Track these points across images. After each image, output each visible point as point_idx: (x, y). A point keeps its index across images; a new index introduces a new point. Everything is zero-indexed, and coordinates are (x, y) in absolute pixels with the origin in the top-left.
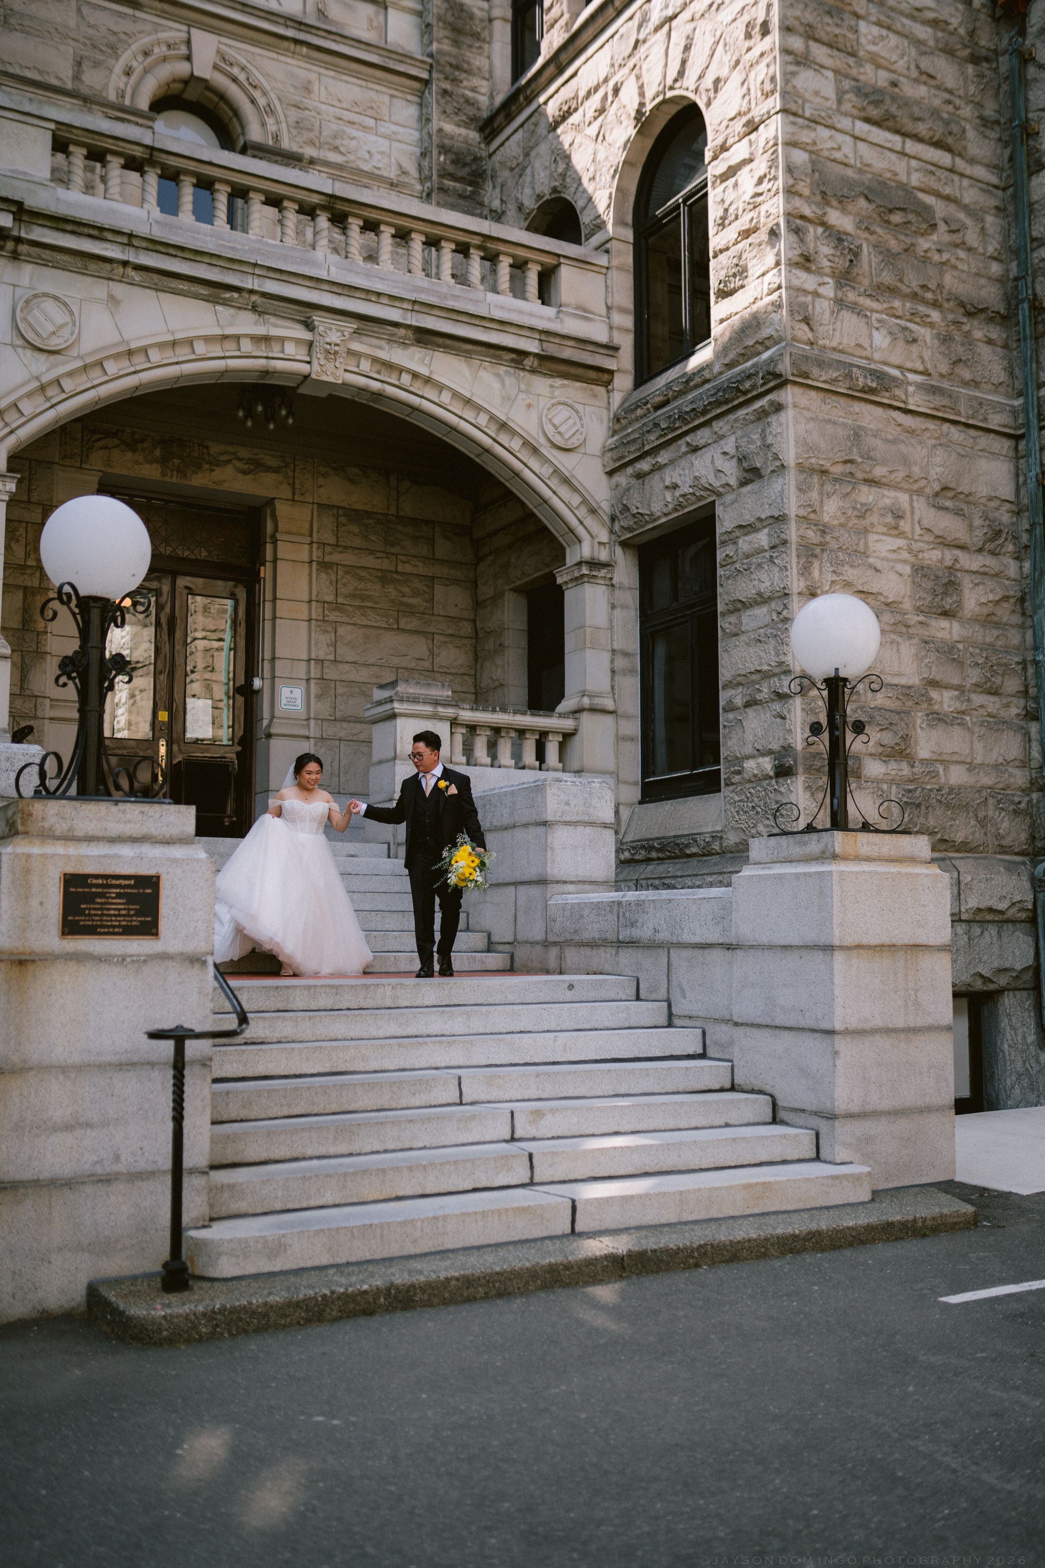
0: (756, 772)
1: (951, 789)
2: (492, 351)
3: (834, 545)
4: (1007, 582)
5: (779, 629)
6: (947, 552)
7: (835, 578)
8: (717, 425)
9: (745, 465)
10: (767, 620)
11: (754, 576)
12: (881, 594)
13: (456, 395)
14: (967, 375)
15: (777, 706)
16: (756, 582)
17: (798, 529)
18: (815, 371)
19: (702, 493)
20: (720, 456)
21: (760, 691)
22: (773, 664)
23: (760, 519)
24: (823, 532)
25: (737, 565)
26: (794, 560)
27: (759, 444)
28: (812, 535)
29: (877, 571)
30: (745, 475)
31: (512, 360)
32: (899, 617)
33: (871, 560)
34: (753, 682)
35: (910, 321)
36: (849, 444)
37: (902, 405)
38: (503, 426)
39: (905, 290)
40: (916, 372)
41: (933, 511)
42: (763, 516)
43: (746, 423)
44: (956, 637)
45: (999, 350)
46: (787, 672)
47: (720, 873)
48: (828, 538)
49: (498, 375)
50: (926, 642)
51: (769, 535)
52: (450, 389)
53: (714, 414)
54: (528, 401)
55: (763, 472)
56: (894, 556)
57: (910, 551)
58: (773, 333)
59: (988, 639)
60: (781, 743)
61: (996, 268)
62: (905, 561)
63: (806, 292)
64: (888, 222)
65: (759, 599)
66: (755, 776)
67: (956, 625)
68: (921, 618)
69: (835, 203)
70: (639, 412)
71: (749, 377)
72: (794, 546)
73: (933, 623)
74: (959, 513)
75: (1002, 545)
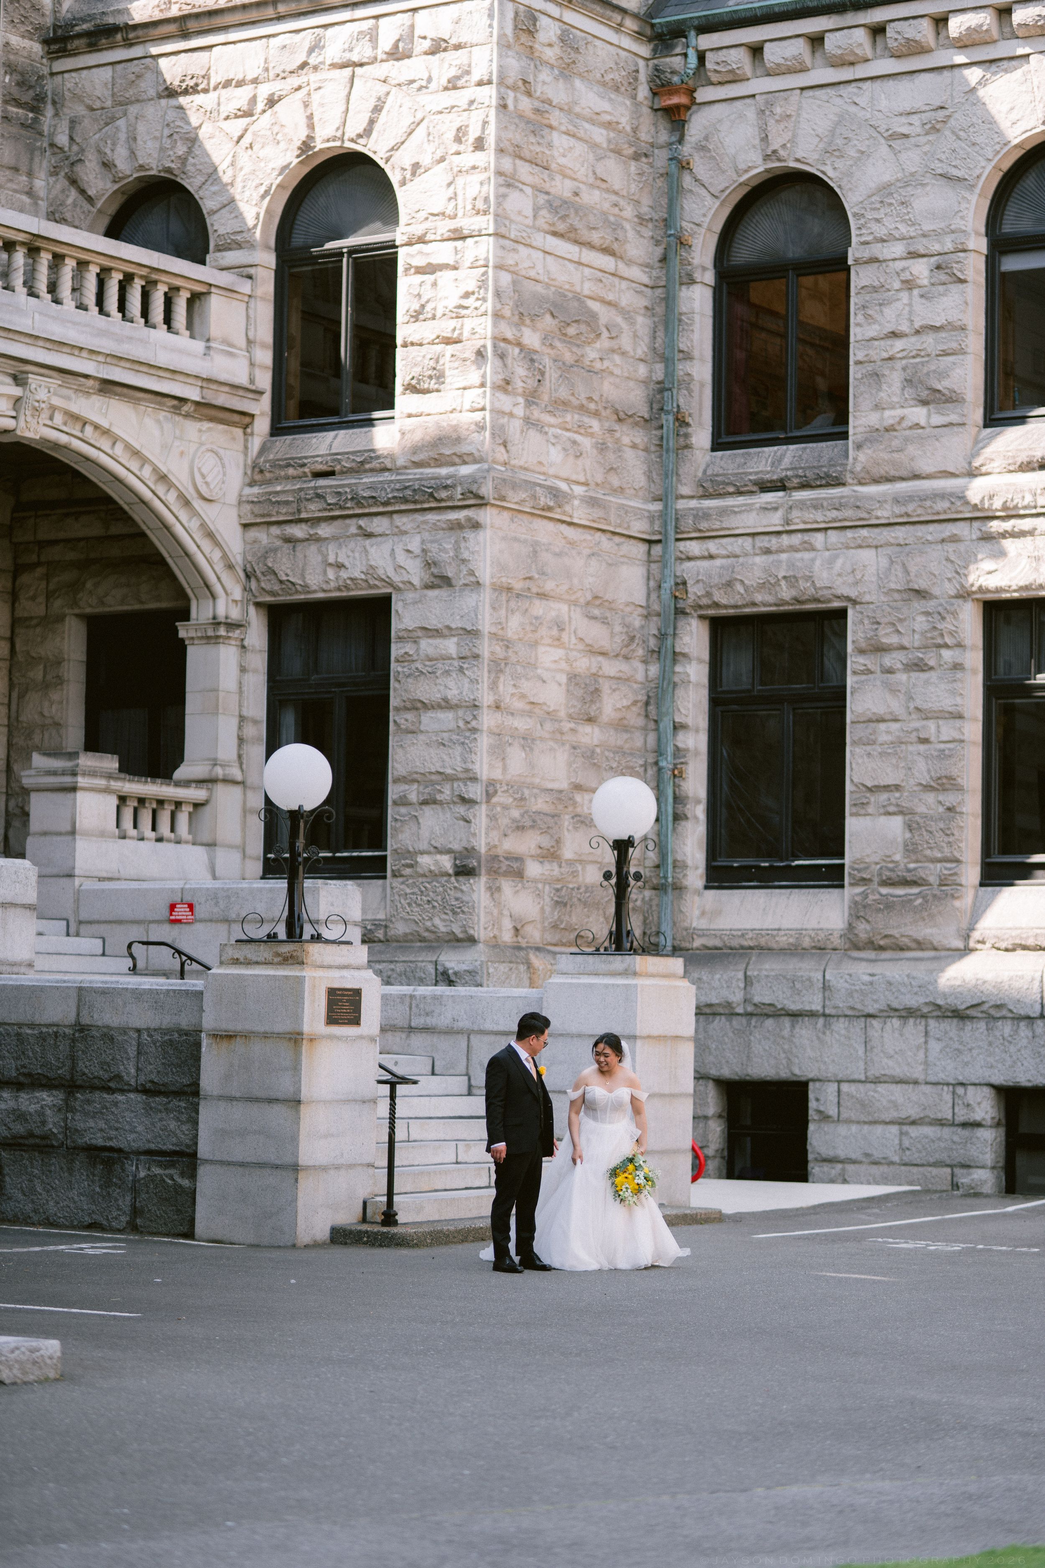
0: (433, 868)
1: (587, 887)
2: (159, 398)
3: (513, 659)
4: (635, 686)
5: (465, 737)
6: (593, 659)
7: (514, 691)
8: (399, 520)
9: (435, 570)
10: (452, 725)
11: (438, 681)
12: (545, 704)
13: (128, 446)
14: (615, 482)
15: (461, 810)
16: (442, 688)
17: (490, 646)
18: (510, 494)
19: (377, 582)
20: (402, 552)
21: (440, 792)
22: (459, 769)
23: (448, 628)
24: (508, 647)
25: (420, 666)
26: (486, 674)
27: (451, 554)
28: (499, 650)
29: (544, 682)
30: (433, 579)
31: (174, 407)
32: (557, 725)
33: (539, 671)
34: (433, 783)
35: (576, 432)
36: (529, 561)
37: (568, 519)
38: (163, 478)
39: (575, 402)
40: (578, 483)
41: (586, 620)
42: (453, 626)
43: (435, 527)
44: (596, 742)
45: (641, 453)
46: (474, 779)
47: (391, 962)
48: (510, 652)
49: (158, 421)
50: (574, 748)
51: (458, 644)
52: (123, 441)
53: (397, 508)
54: (182, 448)
55: (454, 582)
56: (553, 666)
57: (567, 660)
58: (474, 451)
59: (620, 743)
60: (464, 844)
61: (642, 371)
62: (562, 671)
63: (503, 413)
64: (565, 335)
65: (443, 704)
66: (431, 871)
67: (597, 730)
68: (572, 725)
69: (528, 322)
70: (291, 471)
71: (446, 487)
72: (486, 662)
73: (580, 729)
74: (605, 621)
75: (633, 651)
